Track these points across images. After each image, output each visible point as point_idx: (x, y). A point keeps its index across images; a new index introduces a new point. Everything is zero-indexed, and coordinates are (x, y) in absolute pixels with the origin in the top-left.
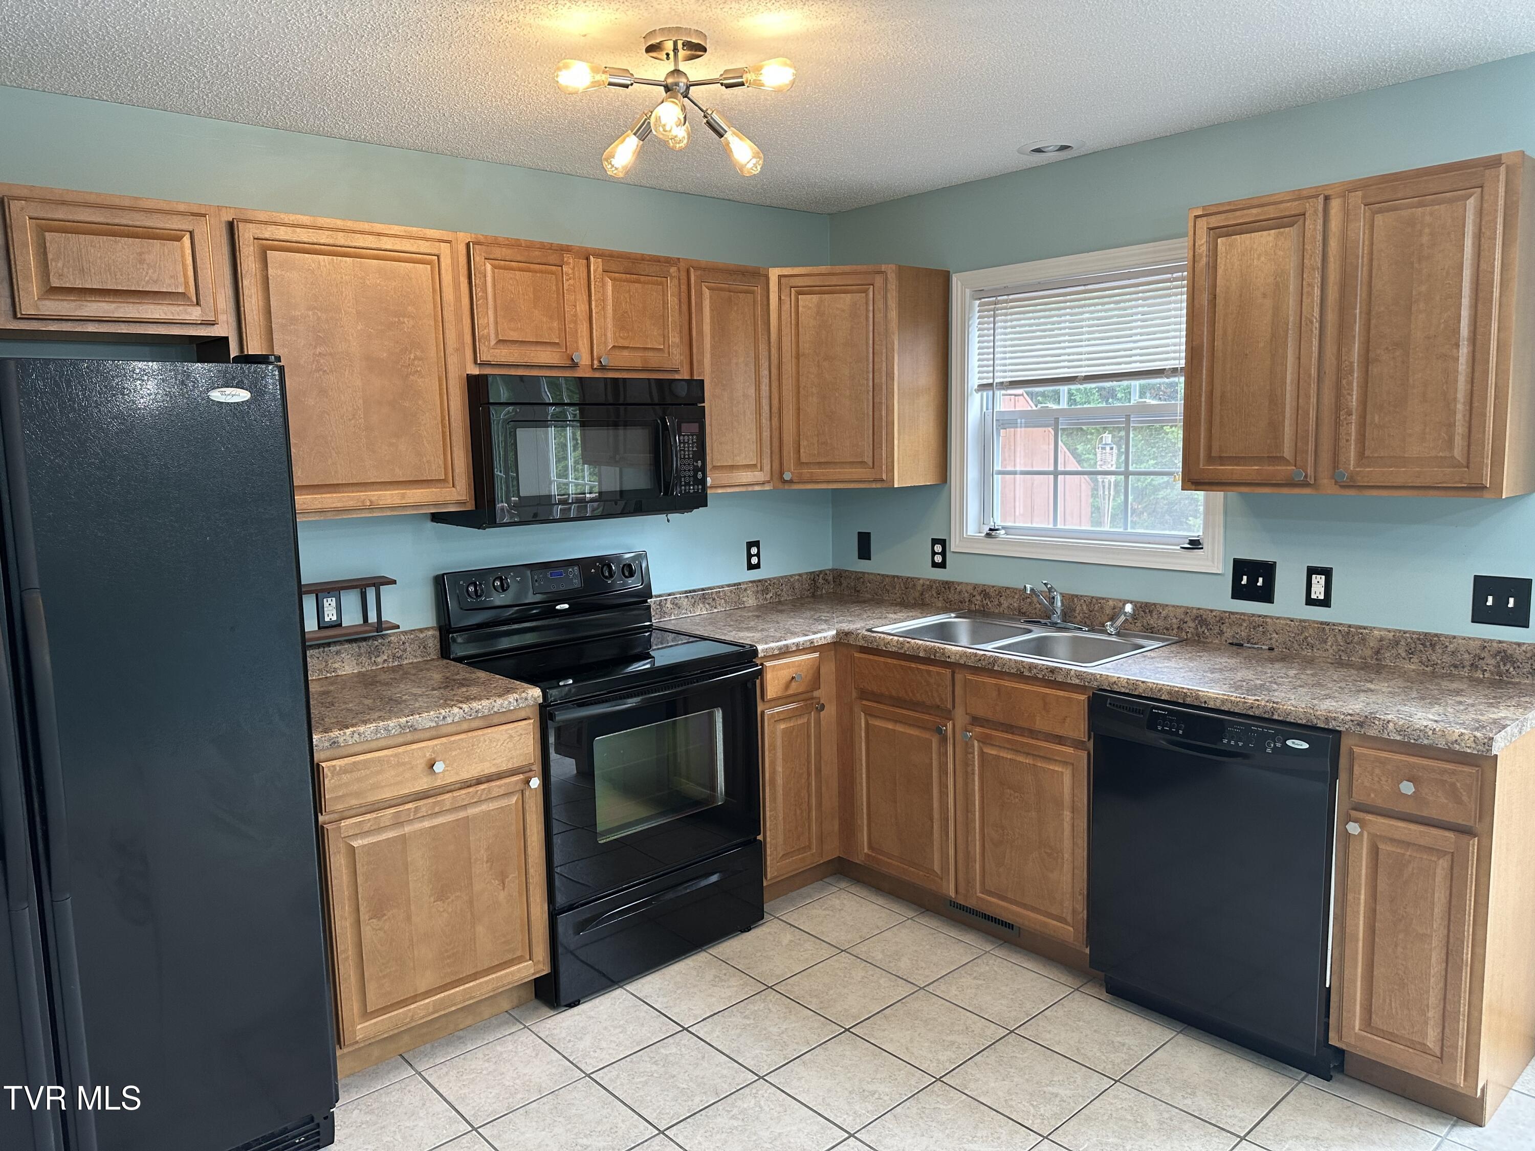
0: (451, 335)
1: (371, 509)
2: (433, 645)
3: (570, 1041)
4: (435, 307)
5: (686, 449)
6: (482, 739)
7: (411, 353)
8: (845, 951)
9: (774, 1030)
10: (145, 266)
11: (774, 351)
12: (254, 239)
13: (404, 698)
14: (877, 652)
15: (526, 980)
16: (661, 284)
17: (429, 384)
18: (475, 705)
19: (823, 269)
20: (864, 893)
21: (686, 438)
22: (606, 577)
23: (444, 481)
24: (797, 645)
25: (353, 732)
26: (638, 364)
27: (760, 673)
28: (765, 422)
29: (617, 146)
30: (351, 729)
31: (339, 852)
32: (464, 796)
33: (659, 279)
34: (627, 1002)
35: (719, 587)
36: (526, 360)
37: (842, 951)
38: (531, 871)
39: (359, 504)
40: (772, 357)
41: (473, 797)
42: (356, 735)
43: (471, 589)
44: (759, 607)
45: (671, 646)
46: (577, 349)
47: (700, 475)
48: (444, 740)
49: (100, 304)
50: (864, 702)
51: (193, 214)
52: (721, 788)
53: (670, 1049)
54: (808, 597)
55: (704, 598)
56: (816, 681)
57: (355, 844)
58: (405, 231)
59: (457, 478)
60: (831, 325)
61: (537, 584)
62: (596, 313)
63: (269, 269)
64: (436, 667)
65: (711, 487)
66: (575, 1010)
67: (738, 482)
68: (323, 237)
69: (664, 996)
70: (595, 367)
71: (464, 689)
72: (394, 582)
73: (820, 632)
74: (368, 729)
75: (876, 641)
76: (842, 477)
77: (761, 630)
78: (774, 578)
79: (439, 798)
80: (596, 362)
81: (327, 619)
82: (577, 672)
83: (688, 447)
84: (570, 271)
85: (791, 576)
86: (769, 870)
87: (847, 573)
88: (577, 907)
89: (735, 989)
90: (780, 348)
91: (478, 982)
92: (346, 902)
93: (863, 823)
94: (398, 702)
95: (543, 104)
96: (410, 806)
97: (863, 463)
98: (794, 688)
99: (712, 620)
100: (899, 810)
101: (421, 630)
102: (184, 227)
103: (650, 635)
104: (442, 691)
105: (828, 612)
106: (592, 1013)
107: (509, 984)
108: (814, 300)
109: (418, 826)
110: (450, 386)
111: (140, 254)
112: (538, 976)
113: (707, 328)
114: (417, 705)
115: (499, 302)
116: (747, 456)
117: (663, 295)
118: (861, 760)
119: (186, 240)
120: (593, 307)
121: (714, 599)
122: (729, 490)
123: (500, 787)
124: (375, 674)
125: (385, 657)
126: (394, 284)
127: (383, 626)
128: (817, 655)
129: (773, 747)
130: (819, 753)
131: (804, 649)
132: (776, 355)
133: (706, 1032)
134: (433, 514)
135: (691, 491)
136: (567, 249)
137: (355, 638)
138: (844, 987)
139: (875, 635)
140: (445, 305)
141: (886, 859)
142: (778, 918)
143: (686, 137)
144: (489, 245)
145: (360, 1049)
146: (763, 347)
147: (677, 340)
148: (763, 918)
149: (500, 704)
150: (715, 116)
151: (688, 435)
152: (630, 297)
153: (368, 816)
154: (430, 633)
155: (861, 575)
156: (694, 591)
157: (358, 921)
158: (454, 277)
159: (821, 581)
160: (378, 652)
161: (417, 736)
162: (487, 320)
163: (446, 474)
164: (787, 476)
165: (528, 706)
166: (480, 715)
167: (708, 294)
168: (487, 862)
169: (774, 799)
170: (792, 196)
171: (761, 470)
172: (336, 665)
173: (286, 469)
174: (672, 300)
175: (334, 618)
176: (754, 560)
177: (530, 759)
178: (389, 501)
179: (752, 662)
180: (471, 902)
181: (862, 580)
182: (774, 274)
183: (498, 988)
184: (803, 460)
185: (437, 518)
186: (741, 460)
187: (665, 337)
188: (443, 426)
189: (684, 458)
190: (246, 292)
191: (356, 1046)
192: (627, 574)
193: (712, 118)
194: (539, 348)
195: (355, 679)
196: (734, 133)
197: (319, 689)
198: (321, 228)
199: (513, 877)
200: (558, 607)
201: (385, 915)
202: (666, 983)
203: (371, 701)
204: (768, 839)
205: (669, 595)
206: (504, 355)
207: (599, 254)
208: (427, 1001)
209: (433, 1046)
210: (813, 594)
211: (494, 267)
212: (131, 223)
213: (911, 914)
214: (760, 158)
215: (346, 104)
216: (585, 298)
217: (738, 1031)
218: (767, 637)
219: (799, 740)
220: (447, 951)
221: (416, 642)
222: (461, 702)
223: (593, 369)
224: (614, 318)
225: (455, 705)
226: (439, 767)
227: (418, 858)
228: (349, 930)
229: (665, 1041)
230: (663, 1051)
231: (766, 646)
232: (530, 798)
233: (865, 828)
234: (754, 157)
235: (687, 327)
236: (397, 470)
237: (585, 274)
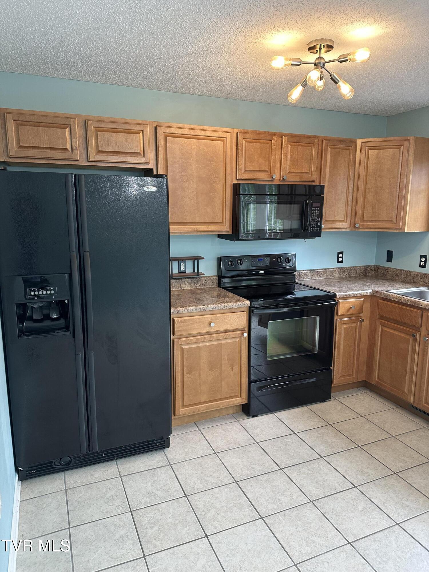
0: (228, 168)
1: (197, 232)
2: (216, 282)
3: (252, 429)
4: (223, 158)
5: (314, 213)
6: (228, 317)
7: (214, 175)
8: (363, 416)
9: (329, 441)
10: (128, 143)
11: (356, 173)
12: (163, 133)
13: (203, 299)
14: (389, 300)
15: (239, 404)
16: (311, 146)
17: (219, 187)
18: (226, 304)
19: (381, 139)
20: (374, 396)
21: (315, 209)
22: (279, 262)
23: (222, 223)
24: (354, 294)
25: (185, 309)
26: (298, 179)
27: (337, 304)
28: (350, 203)
29: (294, 90)
30: (185, 308)
31: (178, 349)
32: (221, 336)
33: (310, 144)
34: (274, 419)
35: (324, 269)
36: (255, 178)
37: (362, 416)
38: (243, 366)
39: (193, 230)
40: (355, 176)
41: (223, 337)
42: (186, 310)
43: (230, 263)
44: (340, 278)
45: (303, 290)
46: (275, 173)
47: (319, 224)
48: (215, 315)
49: (113, 157)
50: (381, 320)
51: (144, 124)
52: (317, 347)
53: (288, 439)
54: (362, 276)
55: (317, 273)
56: (361, 309)
57: (183, 347)
58: (215, 129)
59: (226, 222)
60: (382, 163)
61: (253, 263)
62: (283, 159)
63: (168, 144)
64: (216, 290)
65: (324, 229)
66: (255, 418)
67: (335, 227)
68: (186, 132)
69: (289, 420)
70: (281, 180)
71: (223, 298)
72: (203, 259)
73: (365, 290)
74: (190, 309)
75: (389, 296)
76: (381, 227)
77: (339, 287)
78: (348, 267)
79: (212, 335)
80: (281, 178)
81: (181, 270)
82: (266, 297)
83: (315, 212)
84: (275, 142)
85: (356, 267)
86: (334, 381)
87: (381, 267)
88: (258, 382)
89: (316, 422)
90: (359, 172)
91: (221, 402)
92: (180, 366)
93: (376, 368)
94: (201, 300)
95: (268, 76)
96: (202, 337)
97: (391, 221)
98: (351, 312)
99: (320, 282)
100: (392, 366)
101: (212, 276)
102: (141, 129)
103: (294, 286)
104: (216, 298)
105: (370, 283)
106: (261, 421)
107: (232, 404)
108: (376, 152)
109: (205, 344)
110: (227, 188)
111: (127, 139)
112: (243, 403)
113: (328, 164)
114: (207, 302)
115: (247, 155)
116: (341, 216)
117: (311, 151)
118: (378, 344)
119: (141, 134)
120: (282, 156)
121: (321, 274)
122: (331, 230)
123: (233, 334)
124: (195, 290)
125: (199, 285)
126: (210, 149)
127: (199, 274)
128: (362, 299)
129: (340, 334)
130: (360, 339)
131: (357, 296)
132: (357, 175)
133: (303, 436)
134: (218, 235)
135: (315, 230)
136: (275, 134)
137: (190, 277)
138: (361, 430)
139: (389, 293)
140: (227, 156)
141: (384, 384)
142: (337, 399)
143: (323, 85)
144: (245, 133)
145: (181, 417)
146: (351, 172)
147: (315, 169)
148: (330, 398)
149: (234, 305)
150: (335, 75)
151: (316, 208)
152: (298, 152)
153: (188, 338)
154: (215, 278)
155: (387, 268)
156: (314, 270)
157: (183, 374)
158: (231, 146)
159: (369, 269)
160: (197, 282)
161: (206, 313)
162: (242, 162)
163: (223, 221)
164: (357, 225)
165: (245, 307)
166: (227, 308)
167: (330, 150)
168: (227, 360)
169: (339, 354)
170: (371, 109)
171: (346, 223)
172: (183, 286)
173: (167, 216)
174: (314, 153)
175: (184, 270)
176: (340, 259)
177: (244, 326)
178: (203, 229)
179: (334, 299)
180: (221, 373)
181: (387, 270)
182: (359, 141)
183: (228, 405)
184: (365, 219)
185: (220, 236)
186: (338, 218)
187: (310, 168)
188: (223, 203)
189: (313, 217)
190: (160, 152)
191: (180, 416)
192: (287, 261)
193: (333, 76)
194: (260, 173)
195: (189, 291)
196: (342, 82)
197: (177, 294)
198: (186, 128)
199: (236, 366)
200: (260, 272)
201: (191, 373)
202: (290, 415)
203: (192, 299)
204: (335, 369)
205: (303, 271)
206: (247, 176)
207: (287, 135)
208: (204, 405)
209: (205, 421)
210: (365, 275)
211: (246, 142)
212: (124, 128)
213: (393, 407)
214: (353, 92)
215: (197, 81)
216: (280, 153)
217: (316, 438)
218: (341, 290)
219: (351, 333)
220: (212, 389)
221: (210, 280)
222: (222, 303)
223: (280, 181)
224: (290, 160)
225: (219, 304)
226: (212, 325)
227: (204, 355)
228: (180, 376)
229: (287, 436)
230: (286, 440)
231: (340, 294)
232: (243, 340)
233: (377, 371)
234: (350, 92)
235: (320, 163)
236: (206, 218)
237: (280, 143)
